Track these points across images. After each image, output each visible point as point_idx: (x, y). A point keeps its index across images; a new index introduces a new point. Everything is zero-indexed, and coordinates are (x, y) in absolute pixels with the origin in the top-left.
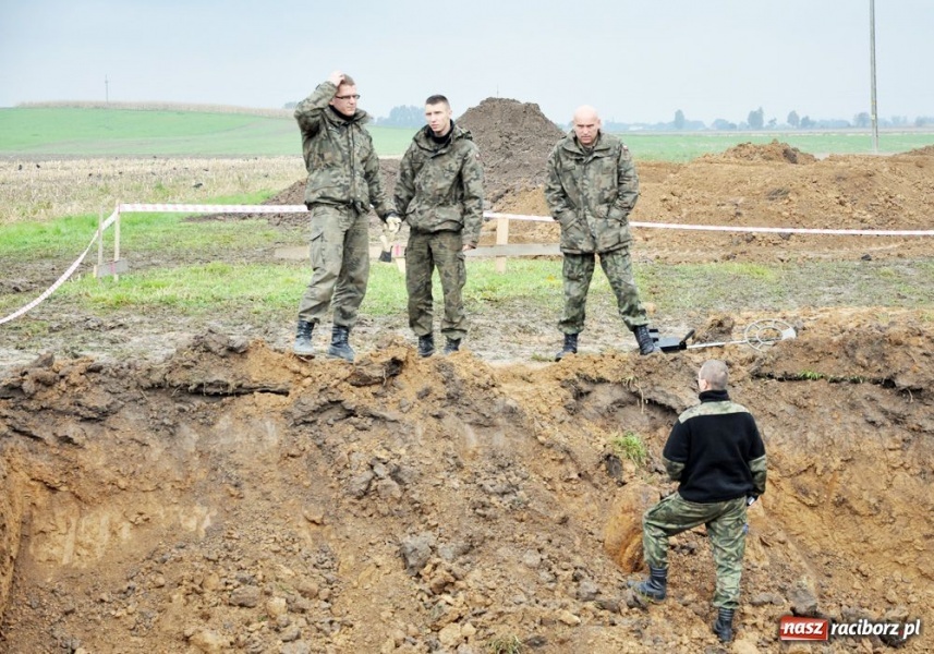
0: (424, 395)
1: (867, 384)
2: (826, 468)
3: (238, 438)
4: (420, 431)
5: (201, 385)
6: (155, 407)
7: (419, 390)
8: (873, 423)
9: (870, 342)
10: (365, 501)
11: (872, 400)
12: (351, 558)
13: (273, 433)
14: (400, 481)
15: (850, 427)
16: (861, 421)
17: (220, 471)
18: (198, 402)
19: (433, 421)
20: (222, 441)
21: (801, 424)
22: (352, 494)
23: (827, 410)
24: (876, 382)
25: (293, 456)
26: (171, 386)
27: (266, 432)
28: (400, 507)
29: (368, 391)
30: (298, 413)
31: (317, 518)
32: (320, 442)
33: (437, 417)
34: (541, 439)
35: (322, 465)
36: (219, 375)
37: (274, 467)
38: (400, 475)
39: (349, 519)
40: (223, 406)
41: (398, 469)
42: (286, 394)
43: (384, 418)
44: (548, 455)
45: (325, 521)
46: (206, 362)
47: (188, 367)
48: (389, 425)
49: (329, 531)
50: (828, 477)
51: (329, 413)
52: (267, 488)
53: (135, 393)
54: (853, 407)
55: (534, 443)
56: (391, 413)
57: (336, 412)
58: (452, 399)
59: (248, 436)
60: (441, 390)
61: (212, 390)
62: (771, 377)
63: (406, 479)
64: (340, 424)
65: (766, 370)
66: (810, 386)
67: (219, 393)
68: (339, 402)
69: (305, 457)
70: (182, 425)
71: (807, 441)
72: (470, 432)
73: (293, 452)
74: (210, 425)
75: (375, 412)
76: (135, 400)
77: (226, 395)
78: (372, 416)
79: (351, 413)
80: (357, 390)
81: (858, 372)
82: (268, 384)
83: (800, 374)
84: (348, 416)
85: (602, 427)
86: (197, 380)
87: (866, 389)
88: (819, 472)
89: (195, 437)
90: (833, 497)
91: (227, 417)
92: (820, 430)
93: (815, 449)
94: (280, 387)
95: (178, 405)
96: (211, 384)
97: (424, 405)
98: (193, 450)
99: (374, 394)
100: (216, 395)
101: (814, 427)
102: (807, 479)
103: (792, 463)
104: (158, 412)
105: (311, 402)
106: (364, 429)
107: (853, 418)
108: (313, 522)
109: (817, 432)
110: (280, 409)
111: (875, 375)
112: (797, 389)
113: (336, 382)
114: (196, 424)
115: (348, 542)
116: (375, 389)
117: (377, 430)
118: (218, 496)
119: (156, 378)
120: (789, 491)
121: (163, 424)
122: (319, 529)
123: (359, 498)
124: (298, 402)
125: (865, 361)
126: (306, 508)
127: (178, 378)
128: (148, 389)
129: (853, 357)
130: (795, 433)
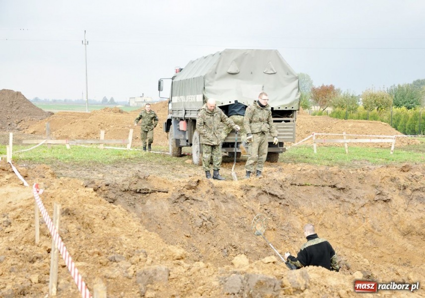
0: (208, 192)
1: (327, 187)
2: (318, 214)
3: (155, 208)
4: (209, 204)
5: (140, 190)
6: (127, 198)
7: (207, 190)
8: (331, 199)
9: (326, 174)
10: (202, 229)
11: (330, 192)
12: (204, 248)
13: (167, 206)
14: (211, 221)
15: (325, 200)
16: (327, 198)
17: (152, 220)
18: (139, 195)
19: (212, 201)
20: (150, 209)
21: (308, 200)
22: (198, 226)
23: (316, 195)
24: (330, 186)
25: (175, 214)
26: (131, 190)
27: (164, 206)
28: (213, 230)
29: (191, 191)
30: (173, 200)
31: (188, 235)
32: (182, 209)
33: (213, 199)
34: (245, 206)
35: (185, 217)
36: (145, 186)
37: (169, 218)
38: (211, 220)
39: (198, 235)
40: (147, 197)
41: (210, 218)
42: (167, 192)
43: (198, 200)
44: (248, 211)
45: (191, 236)
46: (140, 182)
47: (135, 184)
48: (200, 202)
49: (192, 239)
50: (319, 216)
51: (181, 199)
52: (169, 225)
53: (120, 193)
54: (324, 194)
55: (242, 208)
56: (200, 199)
57: (183, 198)
58: (215, 193)
59: (158, 207)
60: (212, 191)
61: (144, 192)
62: (296, 185)
63: (213, 221)
64: (185, 202)
65: (294, 183)
66: (308, 188)
67: (146, 192)
68: (184, 195)
69: (179, 214)
70: (136, 203)
71: (311, 205)
72: (222, 204)
73: (175, 212)
74: (144, 203)
75: (194, 198)
76: (120, 195)
77: (148, 193)
78: (193, 199)
79: (187, 199)
80: (188, 191)
81: (324, 183)
82: (161, 189)
83: (304, 184)
84: (186, 200)
85: (255, 202)
86: (139, 188)
87: (327, 189)
88: (316, 215)
89: (141, 208)
90: (320, 222)
91: (149, 200)
92: (315, 201)
93: (315, 208)
94: (164, 190)
95: (134, 197)
96: (143, 189)
97: (208, 196)
98: (141, 212)
99: (193, 192)
100: (145, 193)
101: (313, 200)
102: (312, 217)
103: (307, 212)
104: (129, 199)
105: (177, 195)
106: (192, 204)
107: (325, 198)
108: (187, 236)
109: (314, 202)
110: (166, 198)
111: (330, 184)
112: (304, 188)
113: (182, 188)
114: (140, 203)
115: (201, 243)
116: (193, 190)
117: (195, 204)
118: (154, 228)
119: (127, 187)
120: (306, 221)
121: (131, 203)
122: (189, 238)
123: (200, 228)
124: (173, 195)
125: (326, 180)
126: (184, 231)
127: (133, 187)
128: (124, 191)
129: (322, 178)
130: (307, 202)
